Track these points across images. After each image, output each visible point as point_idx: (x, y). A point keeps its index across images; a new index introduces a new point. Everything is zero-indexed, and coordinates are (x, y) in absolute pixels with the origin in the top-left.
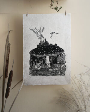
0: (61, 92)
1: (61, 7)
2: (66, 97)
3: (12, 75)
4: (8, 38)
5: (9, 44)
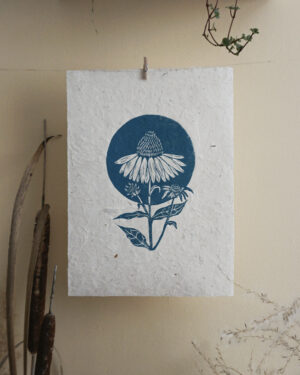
1: (255, 31)
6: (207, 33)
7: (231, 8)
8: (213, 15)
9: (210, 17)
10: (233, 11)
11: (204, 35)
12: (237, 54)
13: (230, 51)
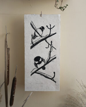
0: (67, 99)
1: (67, 5)
2: (72, 103)
3: (16, 82)
4: (6, 42)
5: (8, 49)
6: (56, 6)
9: (56, 2)
12: (63, 11)
13: (61, 10)
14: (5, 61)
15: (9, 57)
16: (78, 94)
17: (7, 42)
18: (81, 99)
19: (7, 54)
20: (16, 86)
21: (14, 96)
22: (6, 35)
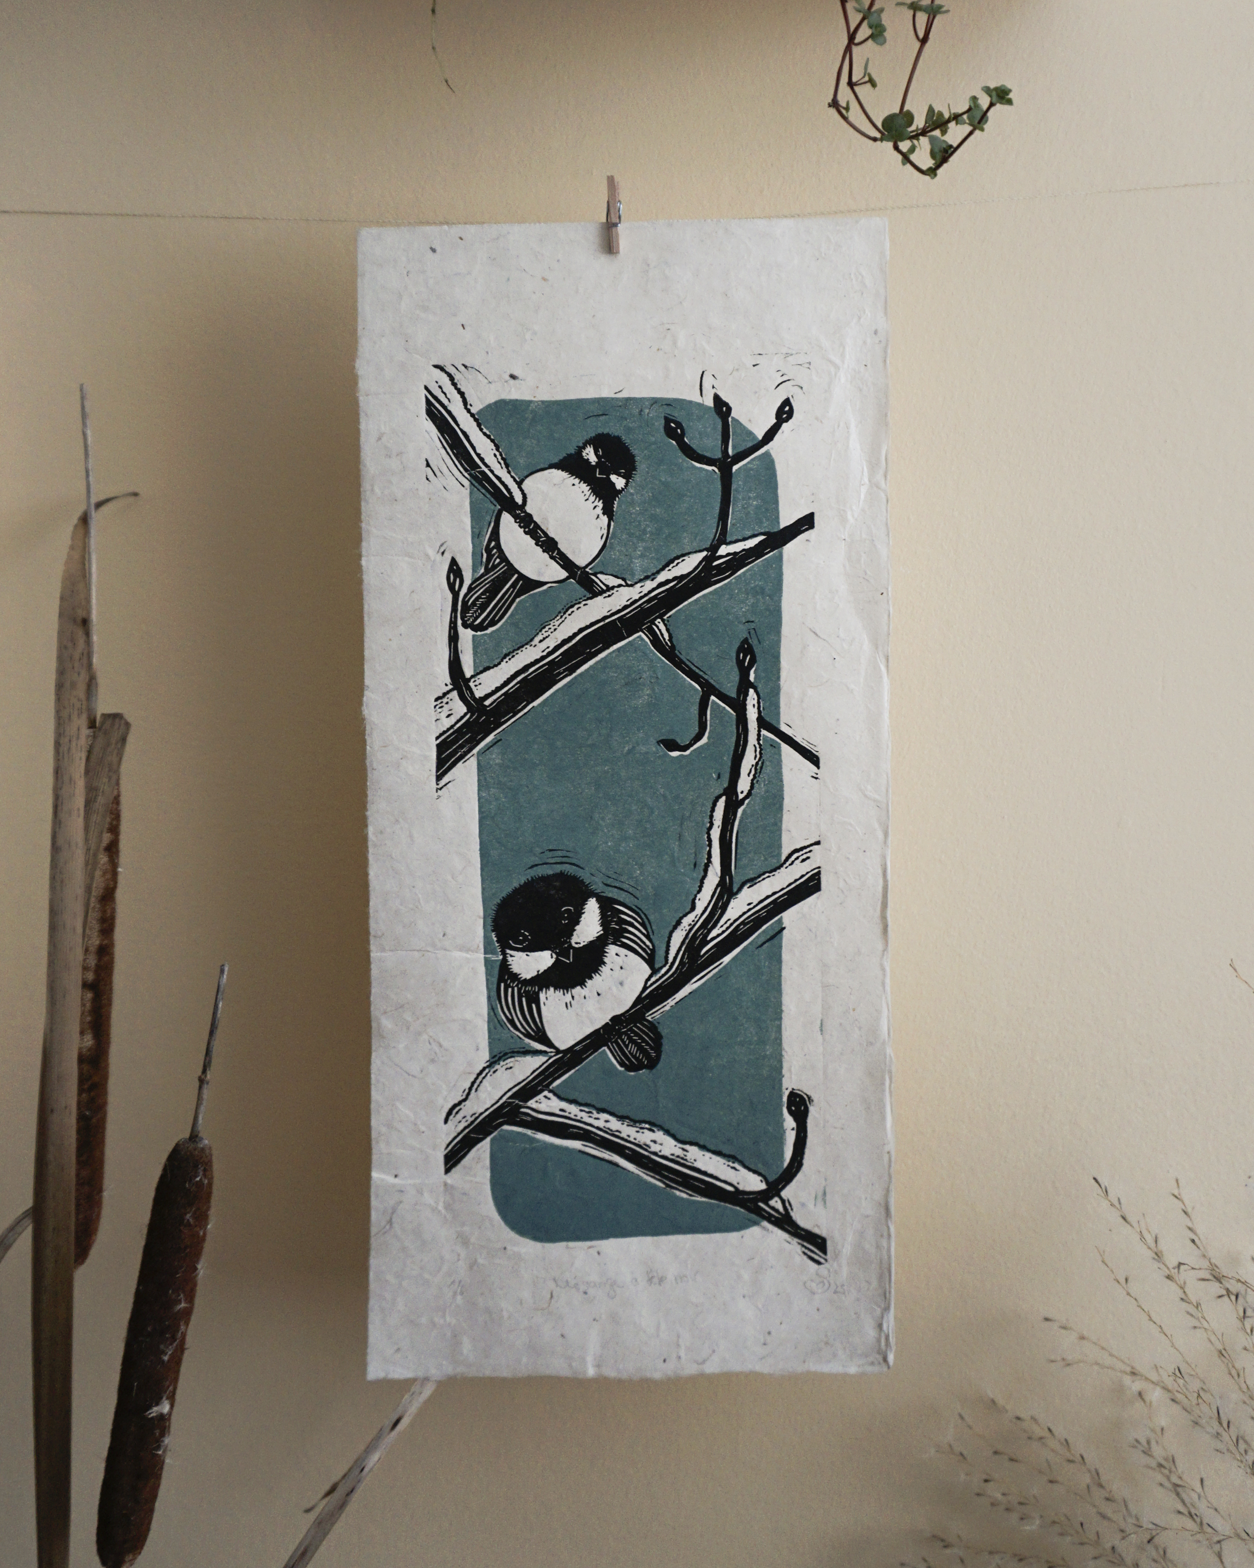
1: (1001, 95)
4: (77, 619)
6: (845, 97)
7: (915, 8)
8: (864, 32)
9: (852, 37)
10: (922, 18)
11: (834, 104)
12: (932, 172)
13: (906, 158)
14: (55, 912)
15: (112, 849)
16: (1119, 1390)
17: (85, 623)
18: (1167, 1465)
19: (88, 803)
20: (202, 1269)
21: (163, 1422)
22: (85, 520)
